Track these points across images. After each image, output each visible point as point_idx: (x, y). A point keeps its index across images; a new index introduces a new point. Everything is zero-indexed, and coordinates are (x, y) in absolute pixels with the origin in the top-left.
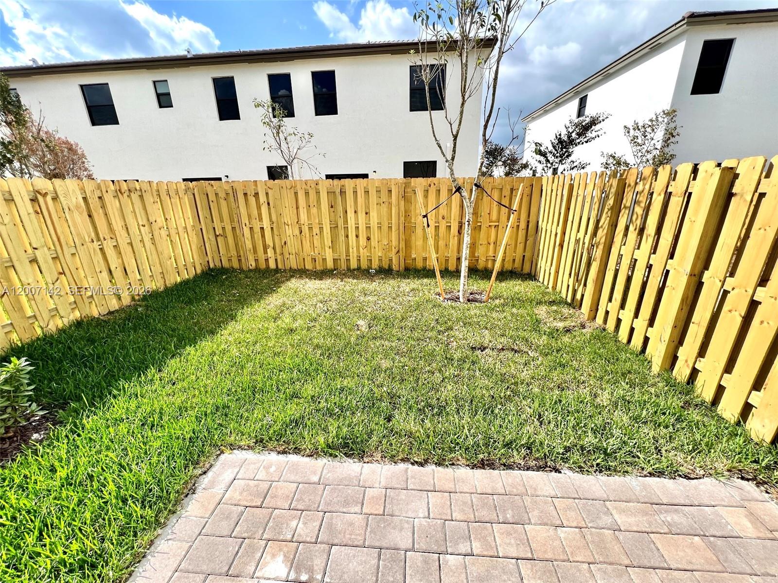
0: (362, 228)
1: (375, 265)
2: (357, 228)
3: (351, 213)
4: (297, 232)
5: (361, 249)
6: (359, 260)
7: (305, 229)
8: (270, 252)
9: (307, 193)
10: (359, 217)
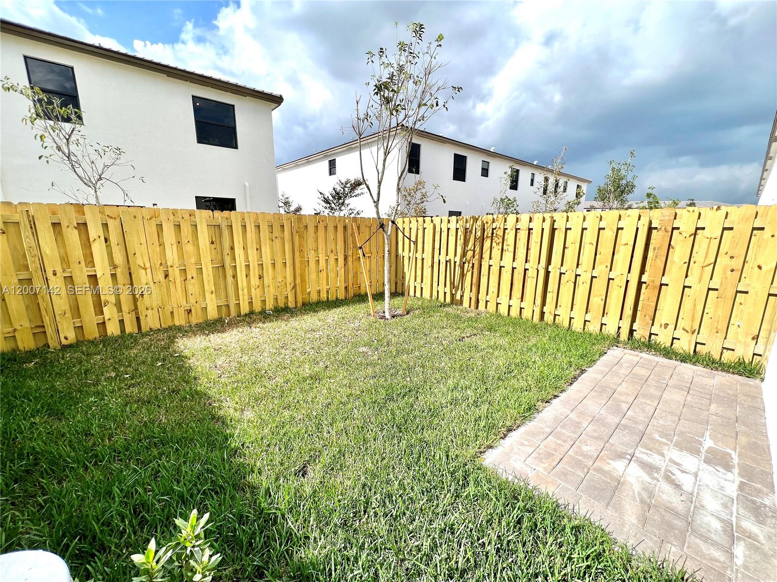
0: (254, 265)
1: (270, 305)
2: (248, 266)
3: (239, 249)
4: (160, 276)
5: (253, 290)
6: (251, 303)
7: (175, 273)
8: (109, 312)
9: (178, 227)
10: (249, 254)
